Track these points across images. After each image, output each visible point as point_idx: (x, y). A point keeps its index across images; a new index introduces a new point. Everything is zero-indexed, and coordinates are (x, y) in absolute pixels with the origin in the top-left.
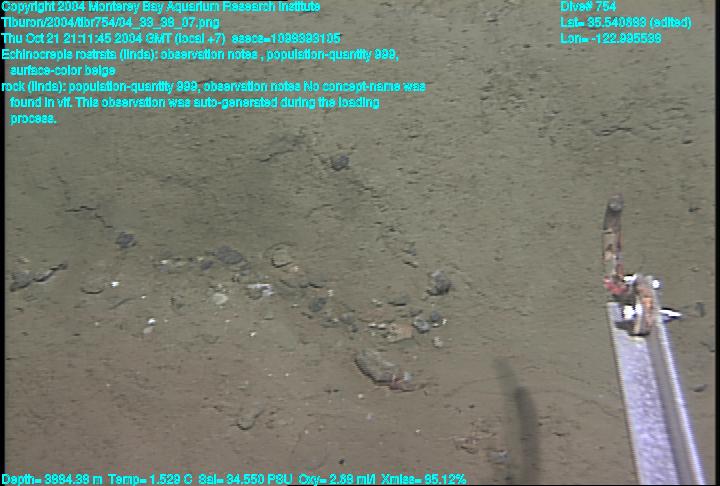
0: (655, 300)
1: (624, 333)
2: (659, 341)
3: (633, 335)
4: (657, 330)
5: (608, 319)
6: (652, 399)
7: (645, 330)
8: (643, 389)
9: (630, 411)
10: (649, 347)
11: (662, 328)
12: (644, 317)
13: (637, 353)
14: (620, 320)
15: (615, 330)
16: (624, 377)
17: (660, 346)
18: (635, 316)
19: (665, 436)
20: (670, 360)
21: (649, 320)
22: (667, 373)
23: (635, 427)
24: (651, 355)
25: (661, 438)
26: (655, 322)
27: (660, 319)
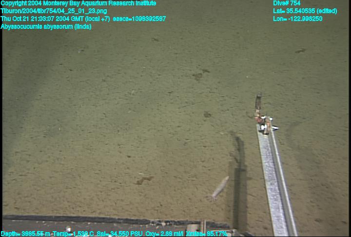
0: (271, 124)
1: (261, 134)
2: (271, 136)
3: (264, 134)
4: (271, 133)
5: (256, 130)
6: (269, 153)
7: (267, 133)
8: (266, 150)
9: (262, 157)
10: (269, 137)
11: (272, 132)
12: (267, 129)
13: (265, 140)
14: (260, 129)
15: (259, 133)
16: (261, 146)
17: (272, 138)
18: (265, 129)
19: (272, 164)
20: (274, 141)
21: (269, 130)
22: (274, 146)
23: (264, 161)
24: (269, 140)
25: (271, 164)
26: (270, 130)
27: (272, 130)
